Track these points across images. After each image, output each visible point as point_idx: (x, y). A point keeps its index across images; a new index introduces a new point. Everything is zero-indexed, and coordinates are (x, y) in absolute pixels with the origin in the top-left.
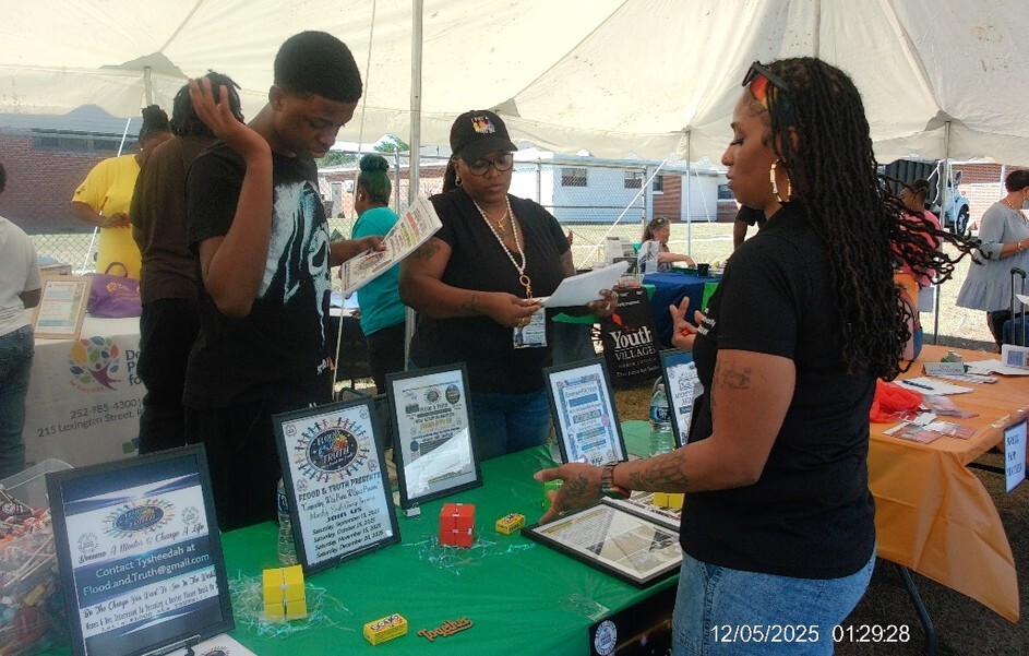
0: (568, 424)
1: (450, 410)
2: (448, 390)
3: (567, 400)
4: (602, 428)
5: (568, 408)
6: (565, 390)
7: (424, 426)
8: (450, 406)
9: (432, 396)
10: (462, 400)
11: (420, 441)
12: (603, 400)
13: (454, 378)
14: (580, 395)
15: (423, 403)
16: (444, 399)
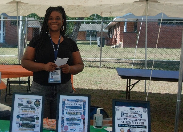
0: (63, 113)
1: (35, 108)
2: (36, 101)
3: (65, 105)
4: (81, 120)
5: (65, 108)
6: (66, 102)
7: (23, 111)
8: (35, 107)
9: (29, 102)
10: (41, 106)
11: (21, 116)
12: (84, 110)
13: (40, 98)
14: (73, 105)
15: (25, 104)
16: (33, 104)
